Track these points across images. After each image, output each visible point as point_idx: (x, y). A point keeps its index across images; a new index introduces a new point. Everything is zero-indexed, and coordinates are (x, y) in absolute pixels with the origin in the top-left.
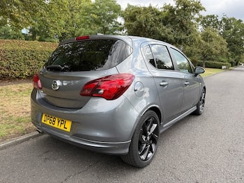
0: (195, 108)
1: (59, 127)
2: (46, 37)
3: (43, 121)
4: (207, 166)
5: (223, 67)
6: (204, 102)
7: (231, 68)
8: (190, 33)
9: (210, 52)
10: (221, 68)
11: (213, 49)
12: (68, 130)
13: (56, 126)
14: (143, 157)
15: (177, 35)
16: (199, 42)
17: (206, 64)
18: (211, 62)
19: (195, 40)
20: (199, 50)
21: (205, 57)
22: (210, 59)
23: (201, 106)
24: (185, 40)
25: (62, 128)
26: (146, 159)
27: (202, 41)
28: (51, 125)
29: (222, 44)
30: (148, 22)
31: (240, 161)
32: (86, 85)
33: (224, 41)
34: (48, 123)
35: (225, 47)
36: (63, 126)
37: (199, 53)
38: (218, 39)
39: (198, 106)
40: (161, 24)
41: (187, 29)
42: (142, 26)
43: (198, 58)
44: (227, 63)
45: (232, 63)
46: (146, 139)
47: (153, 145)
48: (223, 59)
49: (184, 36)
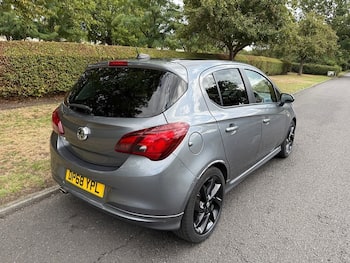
0: (278, 149)
1: (88, 190)
2: (69, 27)
3: (67, 179)
4: (286, 241)
5: (330, 73)
6: (292, 138)
7: (342, 73)
8: (280, 25)
9: (311, 50)
10: (326, 74)
11: (317, 46)
12: (101, 195)
13: (84, 187)
14: (201, 229)
15: (261, 29)
16: (295, 39)
17: (304, 67)
18: (311, 65)
19: (288, 36)
20: (295, 48)
21: (303, 58)
22: (310, 61)
23: (287, 146)
24: (273, 37)
25: (93, 191)
26: (205, 231)
27: (299, 38)
28: (78, 185)
29: (329, 38)
30: (219, 9)
31: (331, 234)
32: (123, 138)
33: (333, 33)
34: (74, 181)
35: (334, 43)
36: (93, 189)
37: (294, 51)
38: (325, 31)
39: (283, 146)
40: (238, 12)
41: (276, 19)
42: (209, 15)
43: (292, 60)
44: (336, 66)
45: (343, 66)
46: (205, 206)
47: (215, 213)
48: (330, 61)
49: (271, 31)
